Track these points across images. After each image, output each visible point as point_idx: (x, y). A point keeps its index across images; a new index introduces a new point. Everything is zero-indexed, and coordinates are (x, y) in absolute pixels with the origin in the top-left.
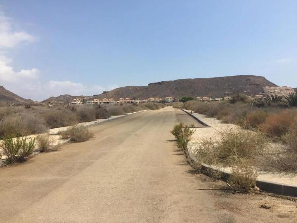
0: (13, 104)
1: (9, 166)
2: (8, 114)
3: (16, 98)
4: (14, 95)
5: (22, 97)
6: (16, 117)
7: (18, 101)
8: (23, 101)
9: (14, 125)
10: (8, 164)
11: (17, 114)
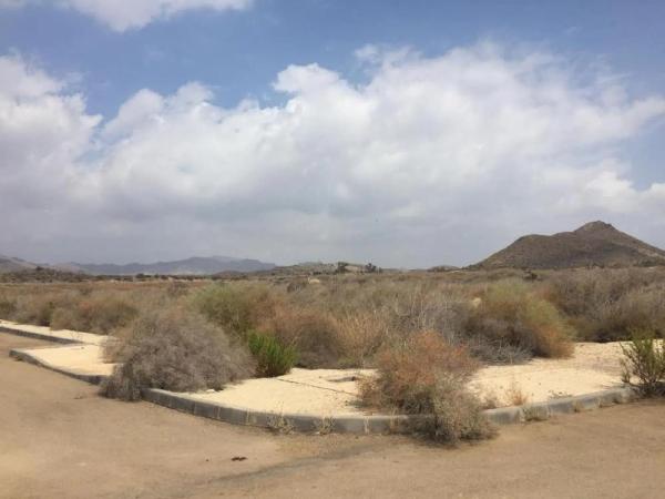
0: (635, 262)
1: (647, 401)
2: (632, 285)
3: (641, 250)
4: (635, 241)
5: (652, 245)
6: (651, 293)
7: (644, 256)
8: (656, 255)
9: (646, 311)
10: (644, 397)
11: (652, 286)
